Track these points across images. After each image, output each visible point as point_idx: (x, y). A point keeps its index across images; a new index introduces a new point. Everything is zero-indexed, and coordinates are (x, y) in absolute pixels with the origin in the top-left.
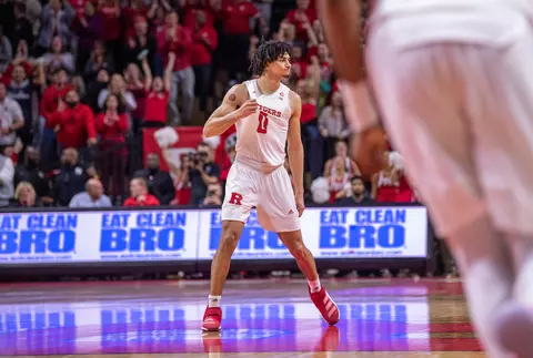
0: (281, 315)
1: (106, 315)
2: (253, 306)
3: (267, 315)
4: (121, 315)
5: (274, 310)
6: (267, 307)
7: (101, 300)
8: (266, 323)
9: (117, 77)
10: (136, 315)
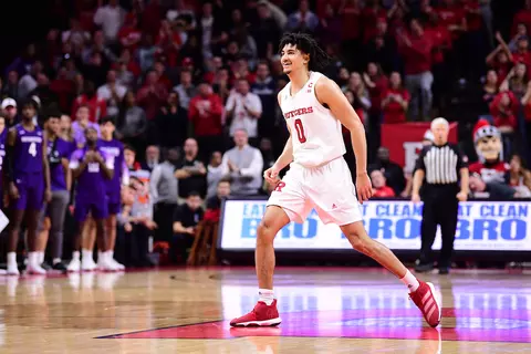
0: (514, 305)
1: (346, 301)
2: (486, 296)
3: (499, 306)
4: (360, 301)
5: (507, 301)
6: (500, 297)
7: (342, 285)
8: (498, 313)
9: (356, 75)
10: (374, 301)
